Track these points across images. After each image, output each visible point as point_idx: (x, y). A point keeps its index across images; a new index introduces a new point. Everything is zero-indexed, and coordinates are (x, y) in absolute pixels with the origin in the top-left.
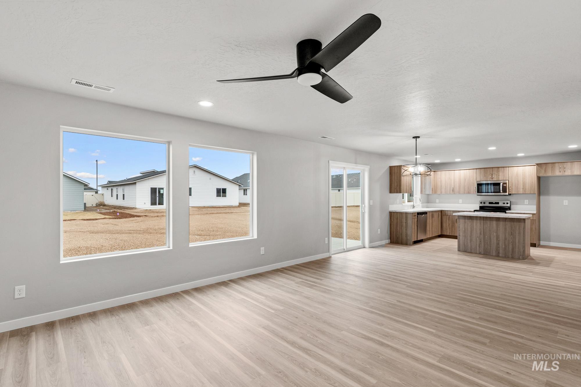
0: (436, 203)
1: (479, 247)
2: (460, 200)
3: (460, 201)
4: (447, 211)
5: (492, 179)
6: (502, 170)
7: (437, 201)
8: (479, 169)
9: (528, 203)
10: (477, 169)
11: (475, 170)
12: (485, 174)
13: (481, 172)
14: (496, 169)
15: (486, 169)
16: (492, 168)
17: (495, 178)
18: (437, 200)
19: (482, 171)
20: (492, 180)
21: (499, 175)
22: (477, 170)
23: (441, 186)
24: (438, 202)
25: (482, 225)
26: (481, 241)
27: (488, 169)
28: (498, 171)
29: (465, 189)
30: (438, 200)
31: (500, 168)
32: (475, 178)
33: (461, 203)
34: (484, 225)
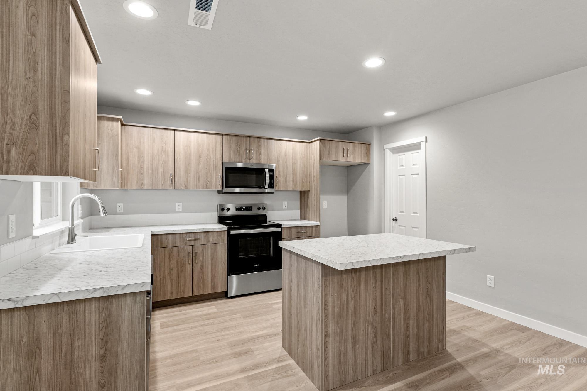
0: (116, 214)
1: (373, 355)
2: (177, 204)
3: (179, 206)
4: (164, 237)
5: (250, 160)
6: (266, 144)
7: (120, 207)
8: (227, 137)
9: (287, 208)
10: (222, 135)
11: (219, 137)
12: (239, 149)
13: (230, 143)
14: (256, 140)
15: (239, 138)
16: (250, 137)
17: (254, 158)
18: (118, 204)
19: (232, 140)
20: (248, 161)
21: (260, 154)
22: (224, 137)
23: (141, 168)
24: (122, 211)
25: (379, 284)
26: (375, 336)
27: (243, 138)
28: (259, 146)
29: (199, 178)
30: (122, 205)
31: (262, 140)
32: (219, 156)
33: (181, 210)
34: (381, 282)
